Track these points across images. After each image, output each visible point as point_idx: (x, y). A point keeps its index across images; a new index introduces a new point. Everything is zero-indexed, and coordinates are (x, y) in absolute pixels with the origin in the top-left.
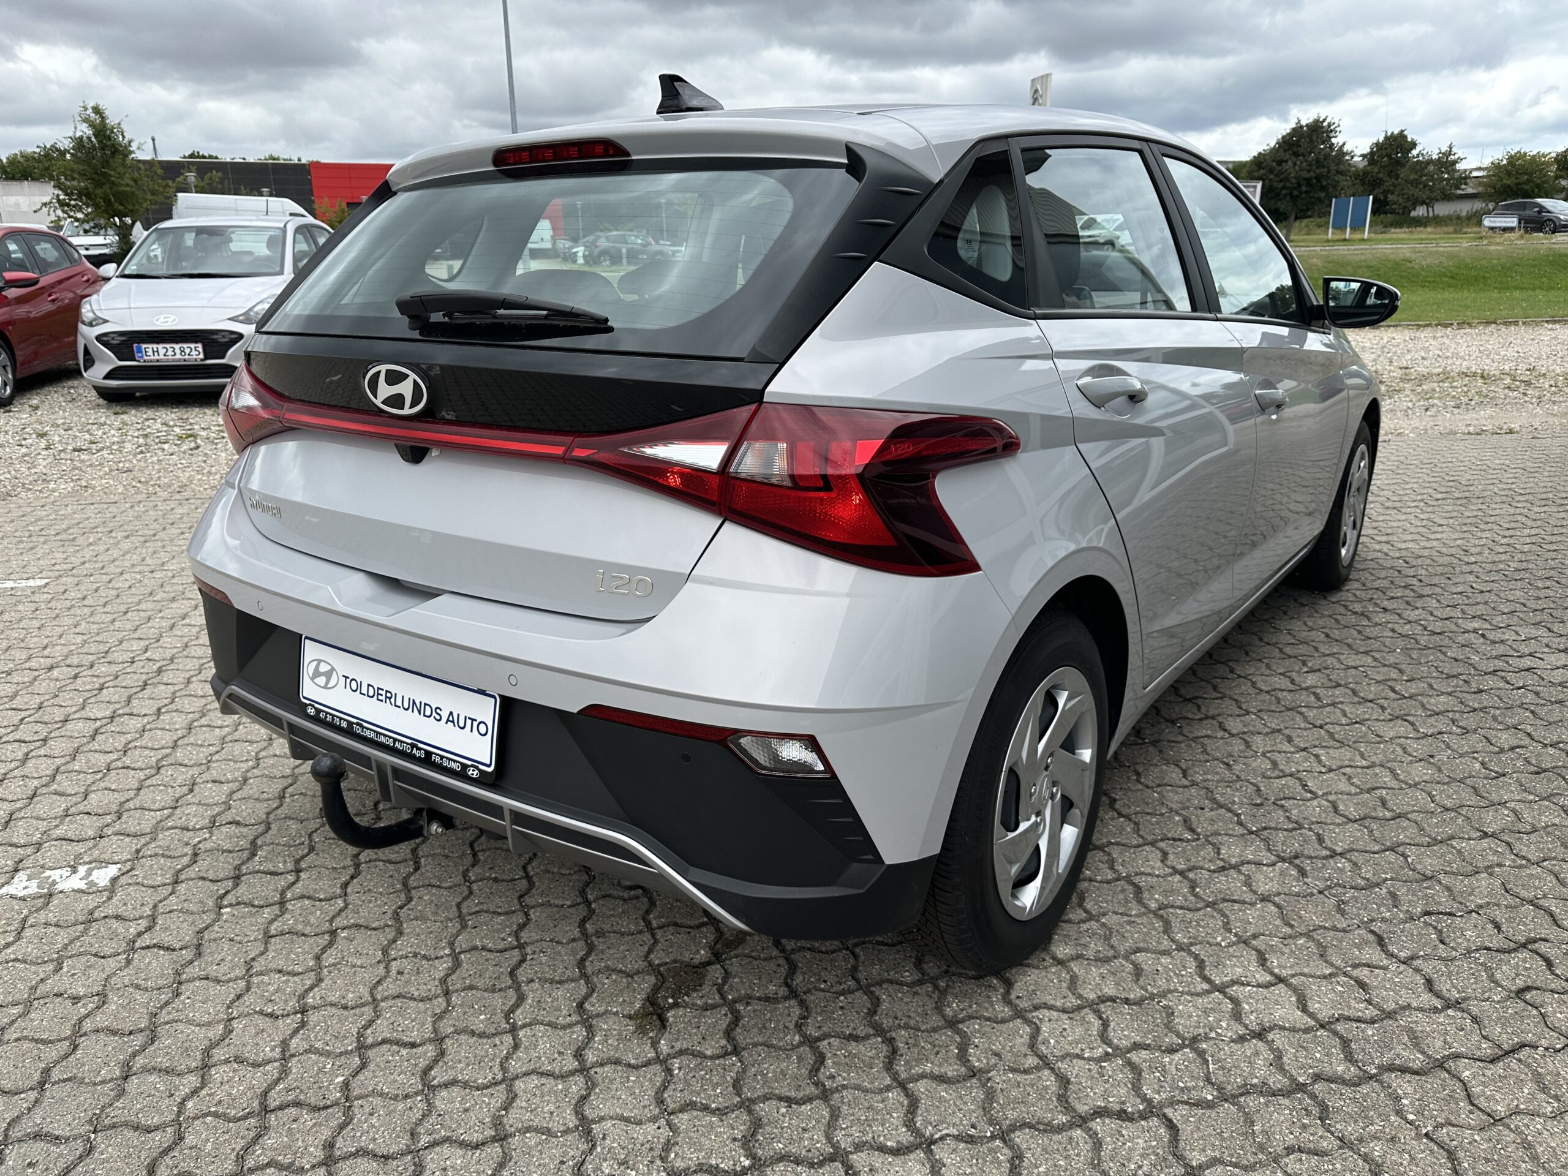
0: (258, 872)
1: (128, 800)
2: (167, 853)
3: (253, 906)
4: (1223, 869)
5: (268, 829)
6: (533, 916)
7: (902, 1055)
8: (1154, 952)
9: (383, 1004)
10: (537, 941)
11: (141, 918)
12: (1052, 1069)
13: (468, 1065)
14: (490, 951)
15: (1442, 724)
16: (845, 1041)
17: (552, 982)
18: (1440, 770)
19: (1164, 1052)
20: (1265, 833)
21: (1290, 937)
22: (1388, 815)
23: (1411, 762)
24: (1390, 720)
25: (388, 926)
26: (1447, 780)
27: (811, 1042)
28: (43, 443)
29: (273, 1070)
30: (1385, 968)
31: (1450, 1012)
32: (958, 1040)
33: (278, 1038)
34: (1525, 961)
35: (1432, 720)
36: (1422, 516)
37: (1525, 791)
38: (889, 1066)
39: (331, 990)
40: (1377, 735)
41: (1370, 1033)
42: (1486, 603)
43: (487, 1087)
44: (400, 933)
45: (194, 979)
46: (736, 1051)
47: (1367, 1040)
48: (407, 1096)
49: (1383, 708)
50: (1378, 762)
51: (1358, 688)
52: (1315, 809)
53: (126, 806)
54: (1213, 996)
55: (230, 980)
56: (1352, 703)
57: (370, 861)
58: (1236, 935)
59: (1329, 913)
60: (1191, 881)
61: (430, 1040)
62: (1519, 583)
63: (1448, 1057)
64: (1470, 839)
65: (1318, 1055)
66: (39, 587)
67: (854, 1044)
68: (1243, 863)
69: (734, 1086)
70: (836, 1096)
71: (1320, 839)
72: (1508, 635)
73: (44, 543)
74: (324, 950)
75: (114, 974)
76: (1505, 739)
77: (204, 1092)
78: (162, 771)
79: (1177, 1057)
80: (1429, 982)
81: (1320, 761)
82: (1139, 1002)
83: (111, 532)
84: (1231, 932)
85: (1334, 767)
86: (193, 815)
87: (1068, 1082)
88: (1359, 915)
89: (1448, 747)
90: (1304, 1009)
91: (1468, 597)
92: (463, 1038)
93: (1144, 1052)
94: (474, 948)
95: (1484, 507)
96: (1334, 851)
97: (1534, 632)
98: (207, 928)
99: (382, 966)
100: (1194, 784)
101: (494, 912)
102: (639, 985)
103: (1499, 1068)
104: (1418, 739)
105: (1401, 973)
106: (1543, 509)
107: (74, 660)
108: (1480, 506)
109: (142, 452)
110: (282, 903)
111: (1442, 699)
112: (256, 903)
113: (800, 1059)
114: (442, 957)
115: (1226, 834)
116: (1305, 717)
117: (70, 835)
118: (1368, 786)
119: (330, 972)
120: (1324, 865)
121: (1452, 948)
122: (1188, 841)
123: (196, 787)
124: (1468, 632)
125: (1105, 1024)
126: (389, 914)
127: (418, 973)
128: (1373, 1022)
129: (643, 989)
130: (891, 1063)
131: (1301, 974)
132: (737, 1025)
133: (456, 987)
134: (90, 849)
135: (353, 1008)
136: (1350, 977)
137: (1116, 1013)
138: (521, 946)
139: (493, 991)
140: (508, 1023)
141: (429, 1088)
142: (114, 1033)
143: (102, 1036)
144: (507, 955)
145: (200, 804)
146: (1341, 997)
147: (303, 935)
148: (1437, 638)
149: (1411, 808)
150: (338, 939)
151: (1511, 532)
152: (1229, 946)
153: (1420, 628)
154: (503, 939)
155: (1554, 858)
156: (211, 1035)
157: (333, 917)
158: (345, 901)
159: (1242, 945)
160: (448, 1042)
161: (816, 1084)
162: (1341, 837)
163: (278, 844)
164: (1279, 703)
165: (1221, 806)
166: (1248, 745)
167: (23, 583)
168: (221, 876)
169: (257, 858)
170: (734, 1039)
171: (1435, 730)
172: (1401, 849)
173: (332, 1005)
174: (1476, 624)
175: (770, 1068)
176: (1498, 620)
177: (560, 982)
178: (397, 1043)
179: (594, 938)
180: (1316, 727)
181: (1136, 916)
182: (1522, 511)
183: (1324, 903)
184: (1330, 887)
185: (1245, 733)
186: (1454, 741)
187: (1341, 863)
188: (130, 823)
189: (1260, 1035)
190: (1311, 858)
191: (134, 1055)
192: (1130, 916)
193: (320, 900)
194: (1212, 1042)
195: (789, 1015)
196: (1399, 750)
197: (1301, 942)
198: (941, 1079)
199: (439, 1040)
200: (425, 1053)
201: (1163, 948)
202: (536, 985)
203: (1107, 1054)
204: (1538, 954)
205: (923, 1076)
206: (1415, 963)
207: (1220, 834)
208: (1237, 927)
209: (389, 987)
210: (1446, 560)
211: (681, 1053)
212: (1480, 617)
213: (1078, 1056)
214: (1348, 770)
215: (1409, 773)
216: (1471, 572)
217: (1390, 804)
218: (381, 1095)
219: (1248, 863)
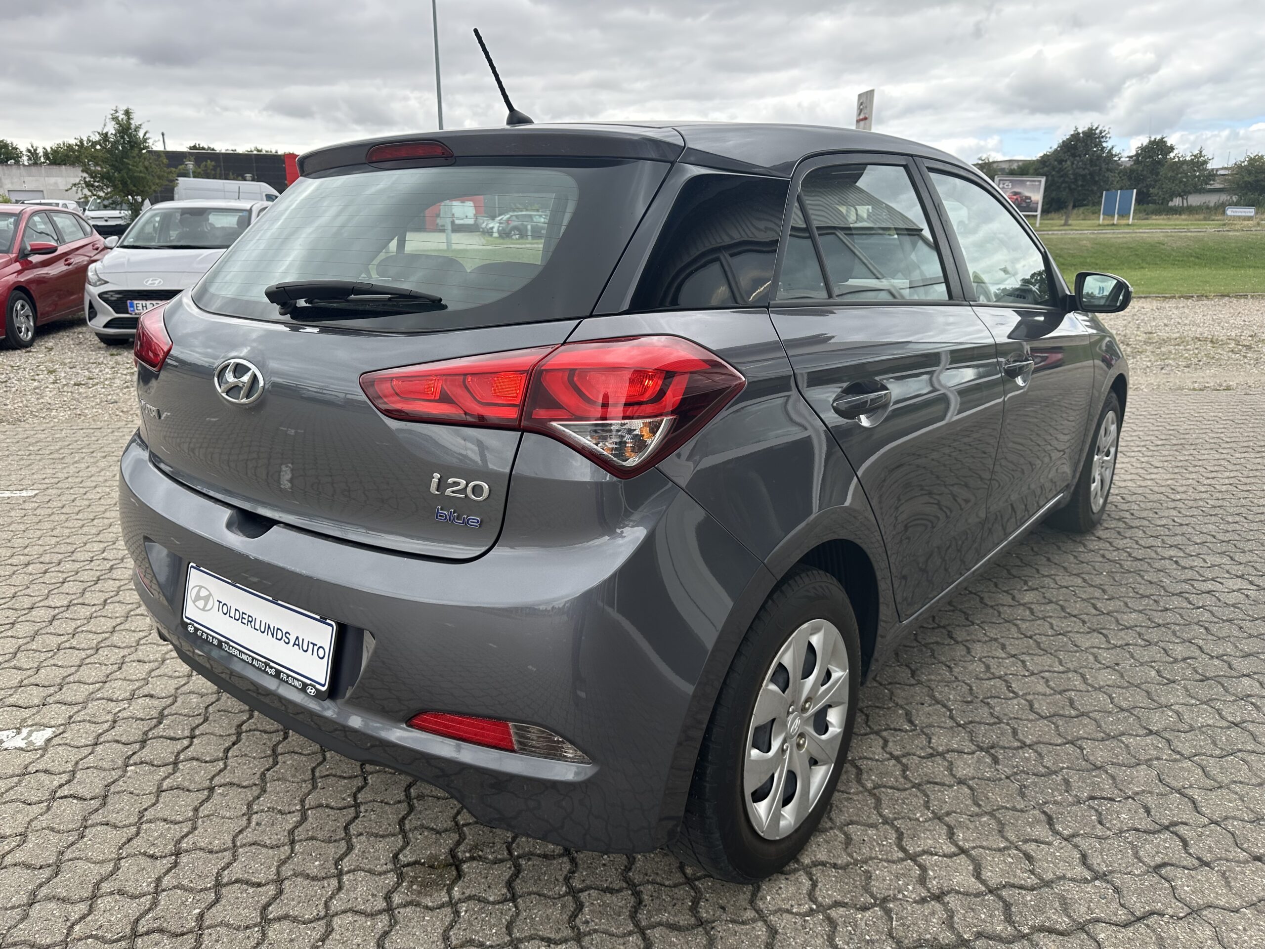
0: (161, 737)
1: (70, 675)
2: (93, 719)
3: (153, 765)
4: (931, 755)
5: (175, 701)
6: (370, 781)
7: (645, 906)
8: (864, 825)
9: (240, 850)
10: (370, 801)
11: (64, 772)
12: (765, 922)
13: (299, 903)
14: (332, 808)
15: (1130, 637)
16: (602, 893)
17: (376, 835)
18: (1122, 676)
19: (858, 909)
20: (970, 726)
21: (977, 815)
22: (1073, 713)
23: (1100, 669)
24: (1088, 633)
25: (255, 785)
26: (1126, 684)
27: (573, 892)
28: (52, 378)
29: (146, 901)
30: (1049, 844)
31: (1097, 883)
32: (693, 894)
33: (154, 876)
34: (1165, 841)
35: (1122, 634)
36: (1143, 460)
37: (1189, 695)
38: (633, 916)
39: (202, 837)
40: (1076, 645)
41: (1029, 898)
42: (1183, 534)
43: (311, 922)
44: (264, 791)
45: (97, 824)
46: (513, 899)
47: (1025, 905)
48: (247, 927)
49: (1084, 622)
50: (1072, 669)
51: (1066, 604)
52: (1015, 706)
53: (68, 680)
54: (905, 863)
55: (125, 826)
56: (1058, 617)
57: (250, 730)
58: (933, 812)
59: (1011, 796)
60: (903, 765)
61: (273, 881)
62: (1213, 518)
63: (1089, 921)
64: (1137, 736)
65: (983, 916)
66: (30, 497)
67: (609, 895)
68: (948, 751)
69: (507, 927)
70: (587, 938)
71: (1015, 732)
72: (1198, 562)
73: (40, 460)
74: (202, 804)
75: (36, 818)
76: (1179, 650)
77: (89, 918)
78: (100, 652)
79: (868, 914)
80: (1084, 857)
81: (1025, 666)
82: (844, 867)
83: (93, 452)
84: (929, 809)
85: (1036, 671)
86: (119, 689)
87: (776, 932)
88: (1036, 798)
89: (1132, 656)
90: (978, 875)
91: (1169, 529)
92: (299, 880)
93: (842, 909)
94: (320, 806)
95: (1195, 452)
96: (1024, 743)
97: (1218, 560)
98: (113, 782)
99: (246, 817)
100: (919, 682)
101: (340, 777)
102: (445, 841)
103: (1129, 932)
104: (1108, 649)
105: (1062, 848)
106: (1243, 455)
107: (46, 559)
108: (1192, 452)
109: (127, 387)
110: (175, 763)
111: (1134, 615)
112: (156, 763)
113: (563, 906)
114: (294, 812)
115: (938, 727)
116: (1019, 629)
117: (20, 703)
118: (1062, 688)
119: (203, 822)
120: (1014, 754)
121: (1108, 829)
122: (906, 731)
123: (124, 666)
124: (1164, 558)
125: (814, 885)
126: (258, 775)
127: (273, 825)
128: (1033, 889)
129: (447, 845)
130: (636, 912)
131: (981, 847)
132: (517, 877)
133: (300, 838)
134: (34, 714)
135: (217, 852)
136: (1020, 850)
137: (824, 876)
138: (357, 805)
139: (330, 842)
140: (337, 868)
141: (265, 921)
142: (28, 866)
143: (18, 868)
144: (345, 812)
145: (125, 679)
146: (1010, 867)
147: (188, 790)
148: (1138, 563)
149: (1093, 708)
150: (215, 794)
151: (1213, 475)
152: (926, 821)
153: (1125, 554)
154: (344, 799)
155: (1203, 754)
156: (102, 871)
157: (214, 776)
158: (225, 763)
159: (936, 821)
160: (287, 883)
161: (572, 928)
162: (1031, 732)
163: (180, 714)
164: (999, 616)
165: (938, 702)
166: (969, 651)
167: (18, 494)
168: (132, 739)
169: (162, 726)
170: (513, 888)
171: (1123, 642)
172: (1079, 742)
173: (201, 849)
174: (1172, 553)
175: (538, 913)
176: (1191, 549)
177: (383, 836)
178: (247, 883)
179: (415, 801)
180: (1026, 637)
181: (854, 794)
182: (1226, 456)
183: (1009, 786)
184: (1016, 774)
185: (967, 641)
186: (1138, 652)
187: (1029, 753)
188: (68, 694)
189: (938, 897)
190: (1004, 748)
191: (41, 886)
192: (849, 793)
193: (206, 762)
194: (898, 903)
195: (561, 870)
196: (1091, 658)
197: (985, 819)
198: (673, 927)
199: (279, 881)
200: (267, 892)
201: (871, 821)
202: (363, 838)
203: (811, 910)
204: (1177, 835)
205: (660, 924)
206: (1075, 840)
207: (934, 726)
208: (934, 805)
209: (248, 836)
210: (1158, 497)
211: (470, 898)
212: (1176, 546)
213: (789, 911)
214: (1047, 674)
215: (1096, 678)
216: (1174, 508)
217: (1077, 704)
218: (228, 925)
219: (953, 751)
